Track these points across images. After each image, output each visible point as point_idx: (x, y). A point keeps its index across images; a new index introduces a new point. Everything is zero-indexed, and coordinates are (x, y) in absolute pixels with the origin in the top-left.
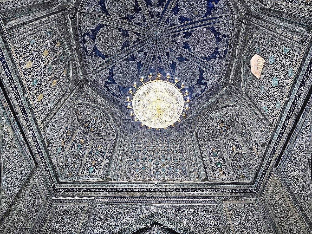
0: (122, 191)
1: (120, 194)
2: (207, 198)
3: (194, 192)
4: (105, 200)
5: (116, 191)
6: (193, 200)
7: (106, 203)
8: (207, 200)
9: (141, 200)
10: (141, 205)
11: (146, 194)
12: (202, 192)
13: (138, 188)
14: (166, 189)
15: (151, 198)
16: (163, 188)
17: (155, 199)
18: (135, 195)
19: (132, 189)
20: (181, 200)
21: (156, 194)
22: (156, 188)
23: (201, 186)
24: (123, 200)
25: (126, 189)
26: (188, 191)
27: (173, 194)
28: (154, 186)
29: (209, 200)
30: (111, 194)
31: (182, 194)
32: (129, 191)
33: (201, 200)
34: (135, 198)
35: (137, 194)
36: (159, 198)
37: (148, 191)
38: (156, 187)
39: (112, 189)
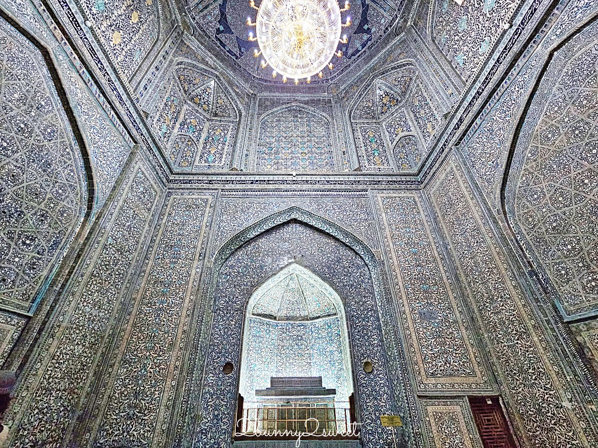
0: (252, 183)
1: (249, 186)
2: (357, 191)
3: (343, 184)
4: (232, 193)
5: (244, 183)
6: (340, 193)
7: (233, 196)
8: (358, 193)
9: (276, 193)
10: (276, 199)
11: (282, 186)
12: (352, 184)
13: (272, 181)
14: (307, 181)
15: (288, 191)
16: (303, 181)
17: (293, 193)
18: (268, 188)
19: (265, 181)
20: (326, 193)
21: (294, 187)
22: (294, 181)
23: (352, 178)
24: (254, 193)
25: (257, 181)
26: (334, 184)
27: (316, 187)
28: (292, 178)
29: (360, 193)
30: (238, 186)
31: (327, 187)
32: (260, 184)
33: (350, 193)
34: (269, 191)
35: (271, 187)
36: (298, 191)
37: (284, 184)
38: (294, 179)
39: (239, 181)
